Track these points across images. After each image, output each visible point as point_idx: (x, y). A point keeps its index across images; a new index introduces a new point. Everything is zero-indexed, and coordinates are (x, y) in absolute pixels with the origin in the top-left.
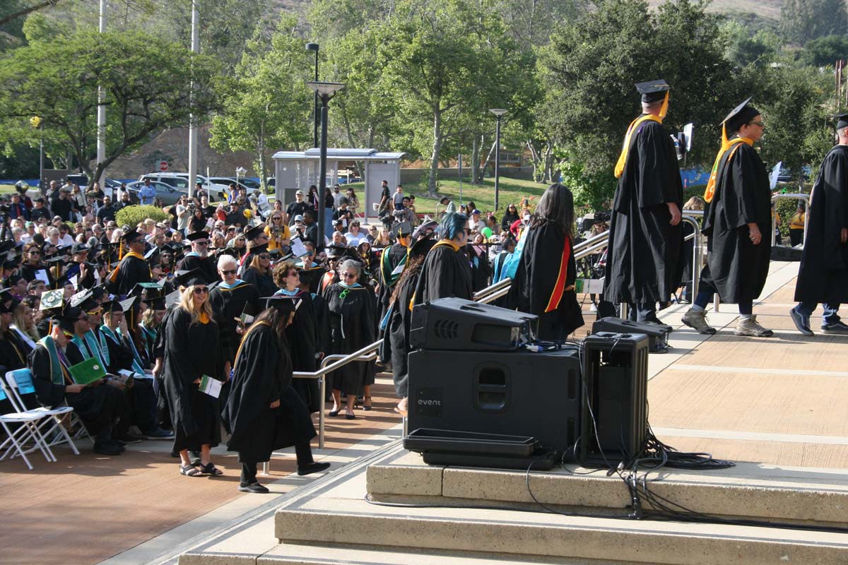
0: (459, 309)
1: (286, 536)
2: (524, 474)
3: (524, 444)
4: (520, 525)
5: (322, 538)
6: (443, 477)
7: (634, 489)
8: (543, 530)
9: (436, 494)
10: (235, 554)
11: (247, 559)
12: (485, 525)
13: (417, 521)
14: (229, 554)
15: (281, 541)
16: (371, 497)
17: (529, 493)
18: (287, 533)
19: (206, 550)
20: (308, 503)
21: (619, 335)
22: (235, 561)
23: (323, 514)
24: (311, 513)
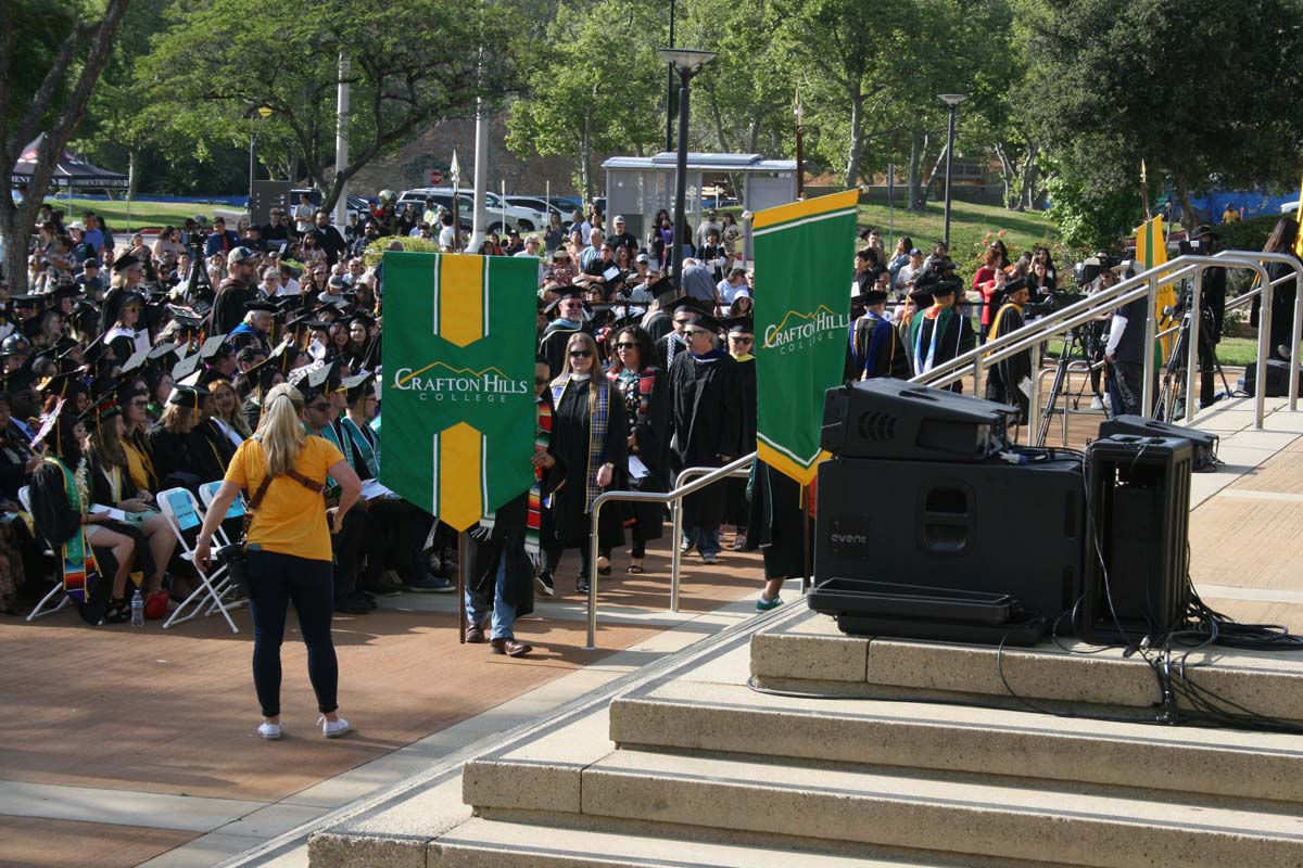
0: (897, 395)
1: (626, 738)
2: (994, 652)
3: (994, 606)
4: (987, 729)
5: (682, 742)
6: (868, 653)
7: (1166, 679)
8: (1023, 737)
9: (857, 679)
10: (548, 764)
11: (566, 772)
12: (933, 728)
13: (827, 720)
14: (541, 763)
15: (619, 745)
16: (757, 681)
17: (1000, 680)
18: (629, 734)
19: (504, 757)
20: (660, 688)
21: (1147, 439)
22: (548, 775)
23: (682, 705)
24: (666, 703)
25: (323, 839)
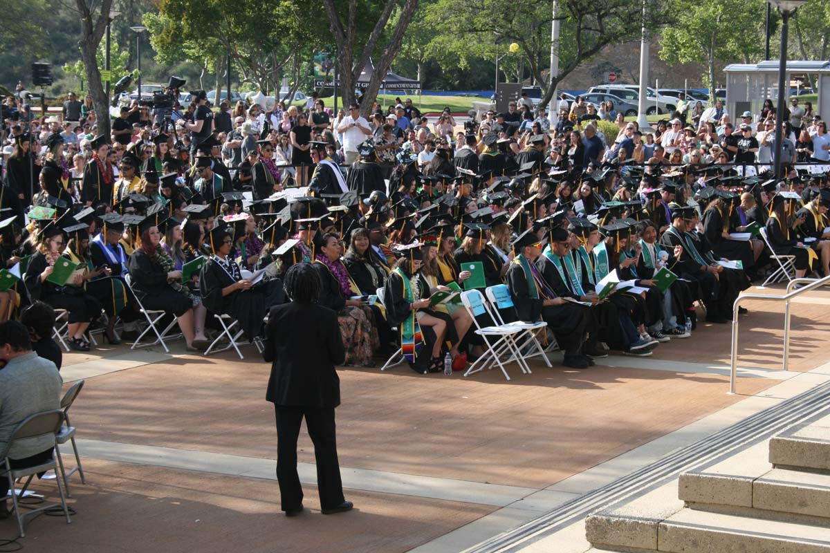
1: (779, 461)
5: (815, 465)
10: (732, 476)
11: (743, 482)
14: (727, 476)
15: (775, 466)
19: (704, 471)
20: (800, 431)
22: (733, 484)
23: (815, 442)
24: (804, 441)
25: (594, 519)
